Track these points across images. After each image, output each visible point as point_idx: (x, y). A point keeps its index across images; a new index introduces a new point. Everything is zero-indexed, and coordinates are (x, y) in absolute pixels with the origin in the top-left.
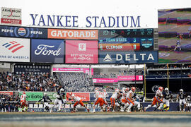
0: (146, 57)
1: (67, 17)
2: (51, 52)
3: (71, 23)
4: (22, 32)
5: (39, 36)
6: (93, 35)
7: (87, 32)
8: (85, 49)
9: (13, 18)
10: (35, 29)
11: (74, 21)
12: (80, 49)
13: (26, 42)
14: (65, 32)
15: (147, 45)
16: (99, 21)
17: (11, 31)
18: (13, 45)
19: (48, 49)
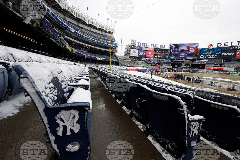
0: (166, 57)
1: (146, 44)
2: (143, 54)
3: (147, 46)
4: (136, 47)
5: (140, 49)
6: (153, 50)
7: (151, 49)
8: (151, 54)
9: (134, 43)
10: (139, 47)
11: (148, 45)
12: (149, 54)
13: (137, 51)
14: (146, 48)
15: (166, 54)
16: (154, 46)
17: (134, 47)
18: (134, 51)
19: (142, 53)
